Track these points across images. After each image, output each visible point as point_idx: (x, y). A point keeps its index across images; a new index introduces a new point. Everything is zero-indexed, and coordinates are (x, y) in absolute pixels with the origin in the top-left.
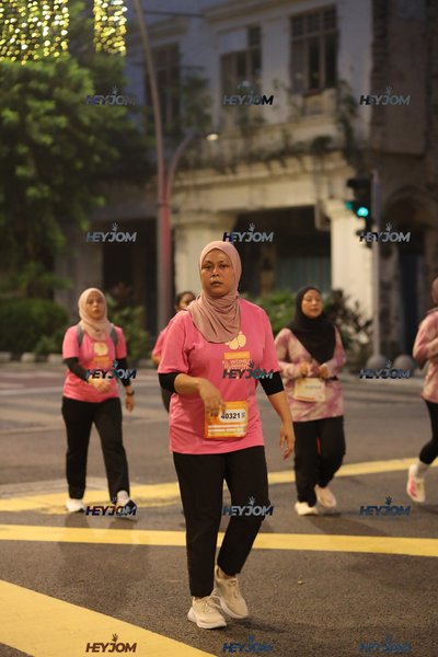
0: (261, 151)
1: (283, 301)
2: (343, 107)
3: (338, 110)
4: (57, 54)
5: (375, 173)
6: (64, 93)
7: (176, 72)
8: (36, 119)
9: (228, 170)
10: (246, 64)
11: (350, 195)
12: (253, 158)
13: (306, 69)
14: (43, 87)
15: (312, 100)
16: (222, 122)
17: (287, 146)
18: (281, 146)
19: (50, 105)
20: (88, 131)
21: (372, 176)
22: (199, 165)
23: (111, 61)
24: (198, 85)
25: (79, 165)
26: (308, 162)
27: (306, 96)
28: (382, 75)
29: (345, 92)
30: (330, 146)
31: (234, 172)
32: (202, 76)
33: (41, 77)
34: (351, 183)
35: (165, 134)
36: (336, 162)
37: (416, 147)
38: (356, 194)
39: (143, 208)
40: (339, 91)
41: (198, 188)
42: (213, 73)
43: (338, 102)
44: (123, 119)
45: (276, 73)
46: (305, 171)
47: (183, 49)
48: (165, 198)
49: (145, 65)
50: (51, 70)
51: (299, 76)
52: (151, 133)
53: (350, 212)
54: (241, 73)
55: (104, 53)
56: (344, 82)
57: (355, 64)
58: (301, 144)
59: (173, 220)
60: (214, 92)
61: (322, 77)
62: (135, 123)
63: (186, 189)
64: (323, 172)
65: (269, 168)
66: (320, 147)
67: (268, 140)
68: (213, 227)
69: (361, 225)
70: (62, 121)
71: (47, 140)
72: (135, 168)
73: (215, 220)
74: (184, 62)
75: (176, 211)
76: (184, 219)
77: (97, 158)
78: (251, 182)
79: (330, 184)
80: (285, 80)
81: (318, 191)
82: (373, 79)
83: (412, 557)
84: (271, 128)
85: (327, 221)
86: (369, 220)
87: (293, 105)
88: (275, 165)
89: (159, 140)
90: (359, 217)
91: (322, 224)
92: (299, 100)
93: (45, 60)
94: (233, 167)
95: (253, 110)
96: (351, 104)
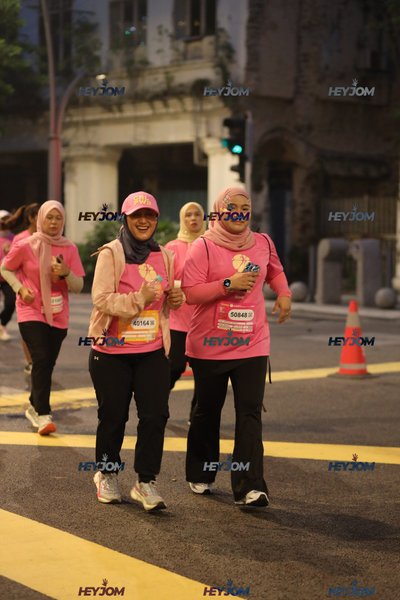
0: (146, 92)
1: (163, 229)
2: (221, 54)
3: (216, 56)
5: (249, 114)
7: (68, 16)
9: (115, 108)
10: (133, 11)
11: (226, 133)
12: (138, 98)
13: (188, 17)
15: (193, 46)
16: (110, 62)
17: (169, 87)
18: (164, 87)
21: (246, 117)
22: (88, 103)
23: (7, 4)
24: (89, 28)
26: (189, 103)
27: (188, 42)
28: (257, 23)
29: (222, 40)
31: (120, 110)
32: (92, 20)
34: (227, 123)
35: (57, 73)
36: (213, 104)
37: (287, 92)
38: (231, 133)
39: (36, 141)
40: (218, 38)
41: (87, 124)
42: (102, 16)
43: (217, 49)
44: (19, 57)
45: (160, 18)
46: (185, 111)
48: (56, 131)
49: (39, 8)
51: (181, 24)
52: (45, 72)
53: (226, 150)
54: (129, 19)
56: (222, 30)
57: (233, 15)
58: (181, 85)
59: (63, 153)
60: (104, 36)
61: (203, 25)
62: (29, 61)
63: (76, 124)
64: (202, 112)
65: (153, 107)
66: (199, 89)
67: (152, 82)
68: (100, 160)
69: (235, 161)
72: (29, 104)
73: (102, 154)
74: (76, 7)
75: (66, 145)
76: (73, 153)
78: (136, 120)
79: (207, 123)
80: (169, 26)
81: (197, 129)
82: (249, 28)
83: (275, 458)
84: (155, 70)
85: (205, 157)
86: (242, 157)
87: (176, 50)
88: (158, 104)
89: (51, 78)
90: (234, 154)
91: (200, 160)
92: (181, 45)
94: (120, 106)
95: (139, 52)
96: (230, 50)
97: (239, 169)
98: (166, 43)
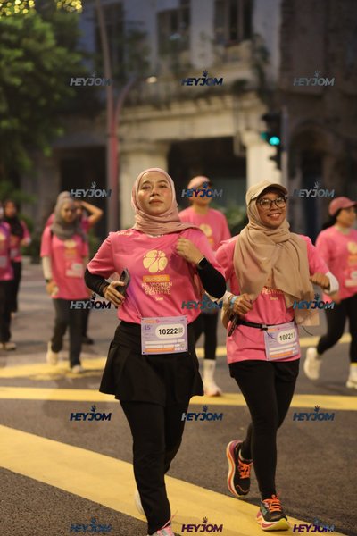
0: (190, 92)
2: (258, 56)
3: (253, 58)
4: (25, 11)
5: (285, 109)
6: (30, 43)
7: (120, 27)
8: (8, 64)
9: (163, 106)
10: (178, 19)
11: (263, 127)
12: (183, 98)
13: (227, 24)
14: (13, 38)
15: (232, 50)
16: (159, 67)
19: (19, 53)
20: (49, 74)
21: (281, 113)
22: (140, 103)
23: (68, 17)
24: (139, 37)
25: (43, 102)
26: (229, 101)
27: (227, 46)
28: (289, 29)
29: (259, 44)
30: (247, 87)
31: (168, 108)
32: (142, 29)
33: (12, 30)
34: (266, 118)
35: (113, 77)
36: (251, 100)
38: (268, 126)
39: (95, 138)
40: (254, 42)
41: (139, 121)
42: (151, 27)
43: (254, 50)
44: (78, 64)
45: (203, 26)
46: (226, 108)
47: (127, 7)
48: (113, 129)
49: (96, 20)
50: (19, 24)
51: (220, 30)
53: (263, 141)
54: (174, 28)
55: (63, 10)
56: (258, 35)
57: (267, 20)
59: (119, 148)
60: (152, 43)
61: (241, 31)
62: (88, 67)
63: (129, 122)
64: (242, 109)
65: (197, 105)
66: (239, 88)
68: (151, 153)
69: (272, 151)
70: (29, 66)
71: (17, 81)
72: (88, 106)
73: (153, 147)
74: (128, 17)
75: (121, 140)
76: (127, 147)
77: (57, 97)
78: (183, 117)
79: (247, 119)
80: (209, 31)
81: (237, 124)
82: (282, 33)
84: (198, 72)
85: (244, 148)
86: (279, 148)
87: (216, 53)
88: (203, 104)
90: (271, 145)
91: (240, 151)
92: (221, 49)
93: (15, 16)
94: (167, 104)
95: (184, 57)
96: (264, 53)
97: (276, 159)
98: (208, 48)
